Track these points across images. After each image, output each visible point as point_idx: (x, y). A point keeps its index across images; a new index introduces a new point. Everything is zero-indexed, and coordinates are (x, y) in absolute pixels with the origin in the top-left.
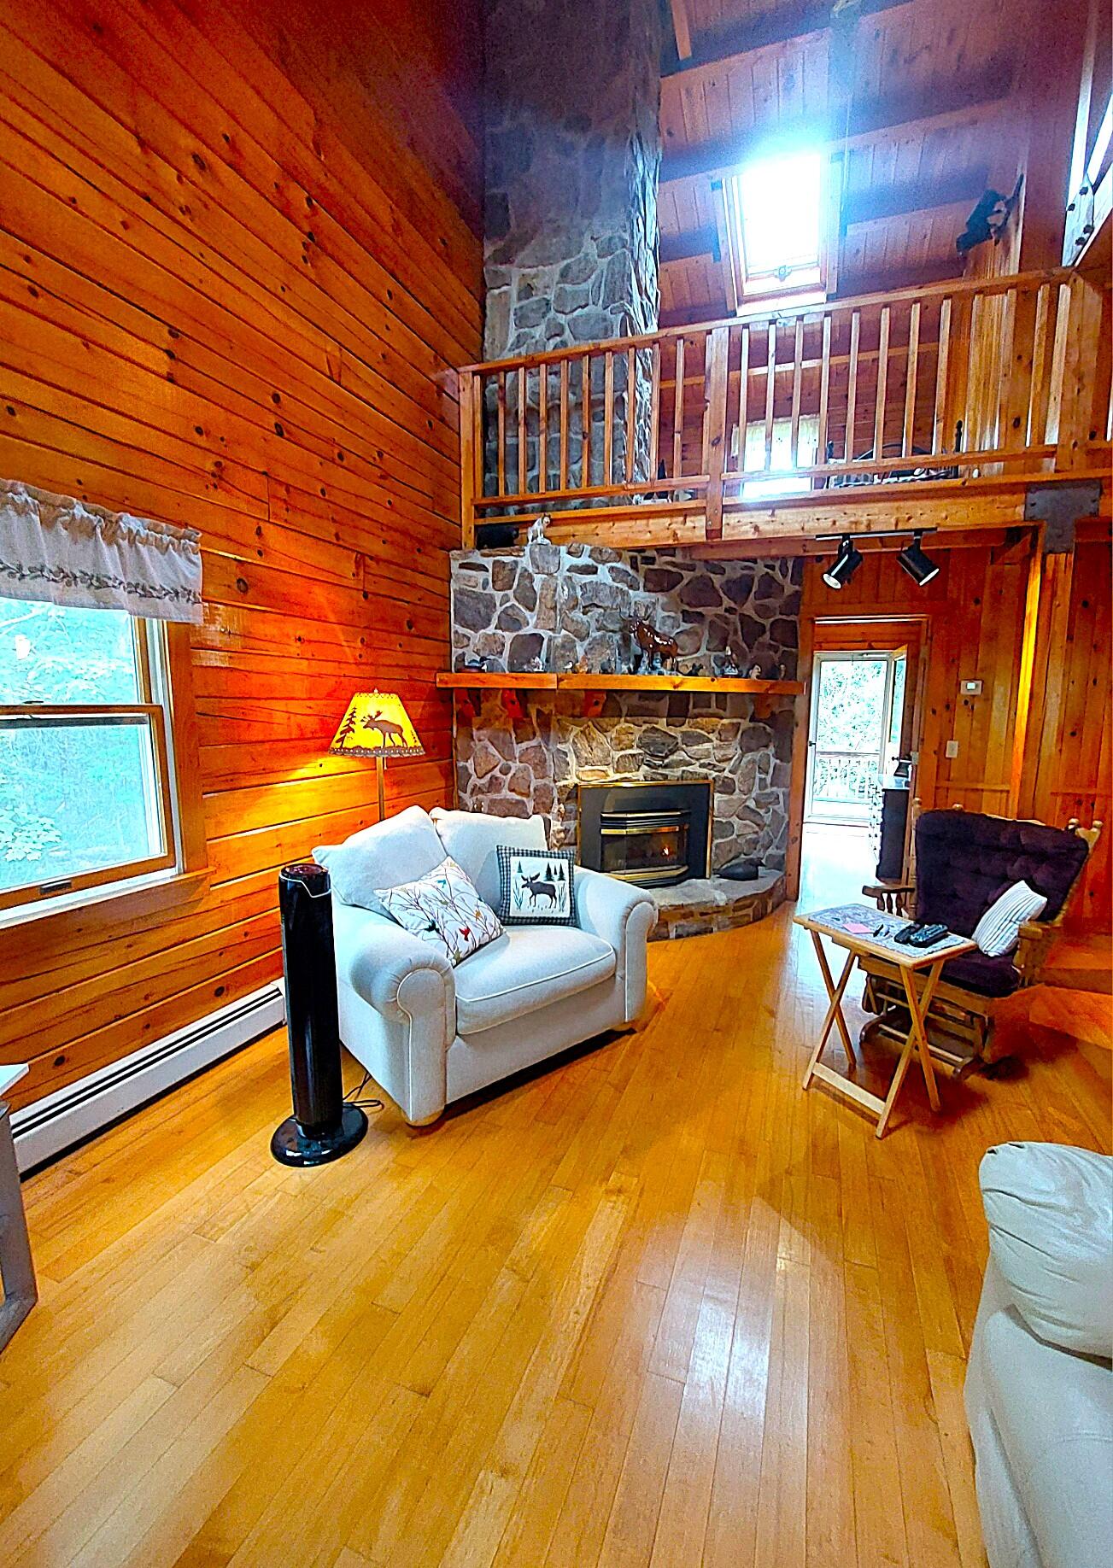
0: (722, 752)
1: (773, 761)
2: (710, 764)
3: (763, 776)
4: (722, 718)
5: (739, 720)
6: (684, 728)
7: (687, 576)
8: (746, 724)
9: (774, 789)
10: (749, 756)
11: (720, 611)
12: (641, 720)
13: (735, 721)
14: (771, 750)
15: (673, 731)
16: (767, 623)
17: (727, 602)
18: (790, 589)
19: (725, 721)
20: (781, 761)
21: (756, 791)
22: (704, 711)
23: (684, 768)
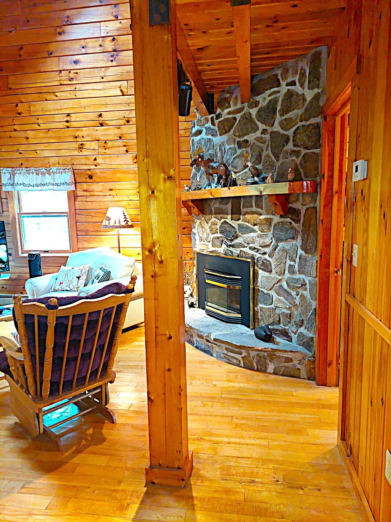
0: (262, 241)
1: (300, 251)
2: (255, 248)
3: (292, 263)
4: (261, 215)
5: (271, 216)
6: (240, 222)
7: (238, 116)
8: (276, 219)
9: (302, 276)
10: (281, 245)
11: (258, 134)
12: (219, 216)
13: (268, 216)
14: (299, 242)
15: (235, 224)
16: (290, 133)
17: (261, 126)
18: (309, 95)
19: (262, 217)
20: (306, 253)
21: (287, 275)
22: (249, 210)
23: (242, 249)
